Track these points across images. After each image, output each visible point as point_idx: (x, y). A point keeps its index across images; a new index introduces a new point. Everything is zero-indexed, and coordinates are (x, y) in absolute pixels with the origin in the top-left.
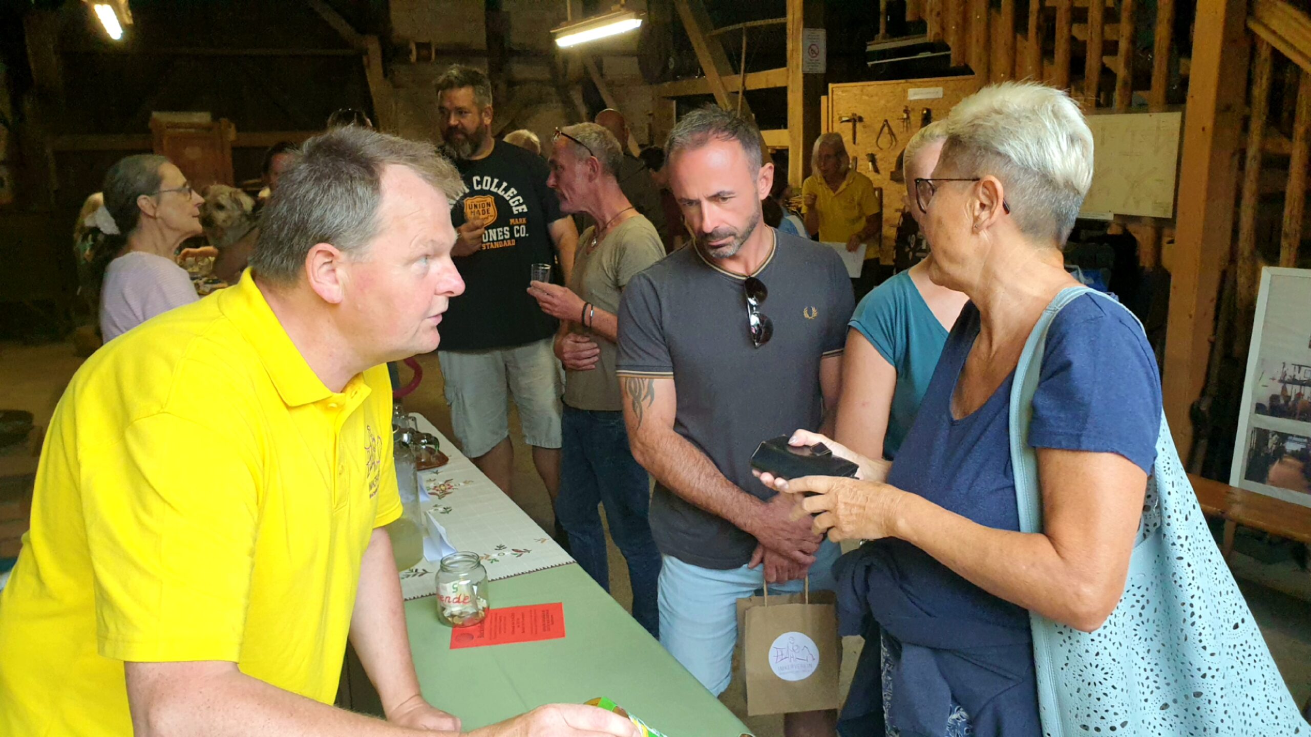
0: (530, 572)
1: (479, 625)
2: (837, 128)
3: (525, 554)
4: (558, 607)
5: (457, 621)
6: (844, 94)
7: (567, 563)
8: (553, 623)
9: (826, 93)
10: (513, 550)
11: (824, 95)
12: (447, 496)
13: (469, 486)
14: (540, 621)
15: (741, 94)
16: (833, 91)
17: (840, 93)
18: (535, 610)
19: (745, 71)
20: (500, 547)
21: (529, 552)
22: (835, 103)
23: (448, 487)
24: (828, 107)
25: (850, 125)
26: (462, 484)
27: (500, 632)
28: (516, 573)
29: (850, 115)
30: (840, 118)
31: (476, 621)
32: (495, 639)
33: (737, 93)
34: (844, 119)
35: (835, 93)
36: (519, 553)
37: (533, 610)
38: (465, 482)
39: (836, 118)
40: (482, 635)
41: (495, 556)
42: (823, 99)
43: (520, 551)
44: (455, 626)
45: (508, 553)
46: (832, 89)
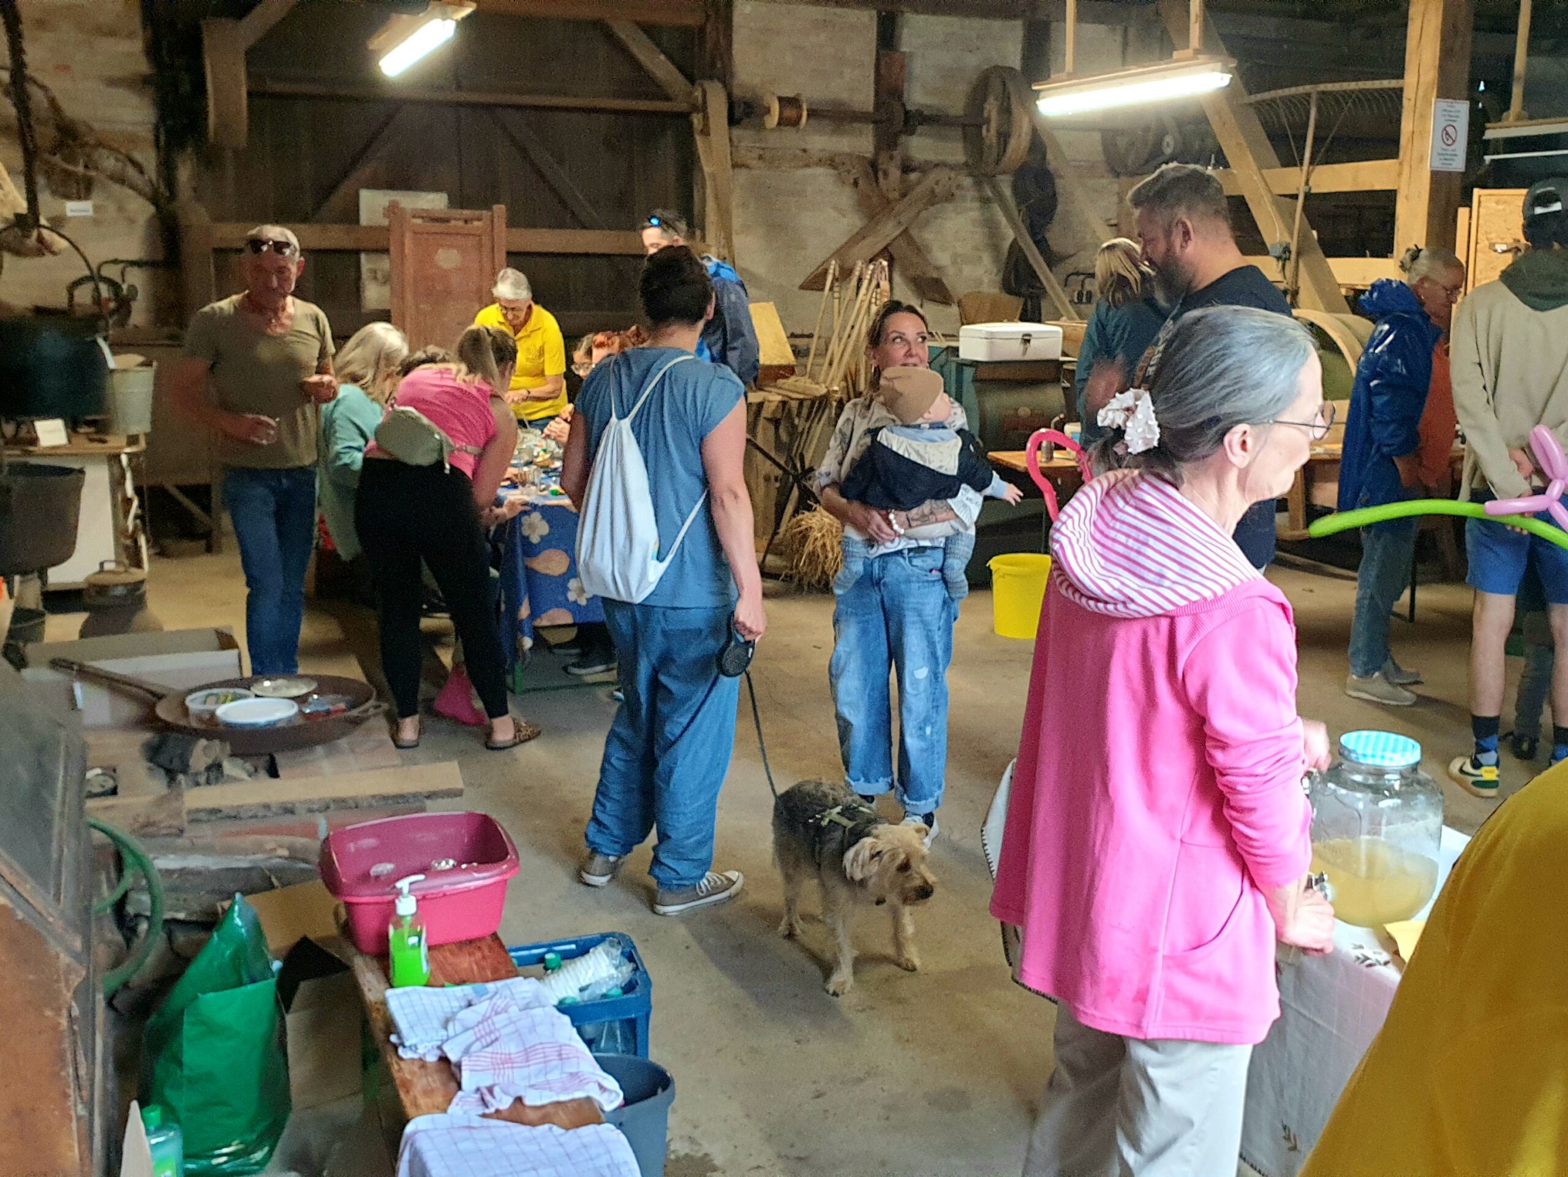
6: (1501, 207)
9: (1467, 202)
11: (1464, 206)
15: (1300, 198)
16: (1480, 202)
17: (1493, 205)
19: (1312, 162)
22: (1481, 221)
24: (1470, 224)
29: (1509, 241)
30: (1491, 245)
33: (1295, 197)
34: (1498, 247)
35: (1482, 204)
39: (1483, 244)
42: (1463, 212)
46: (1480, 196)
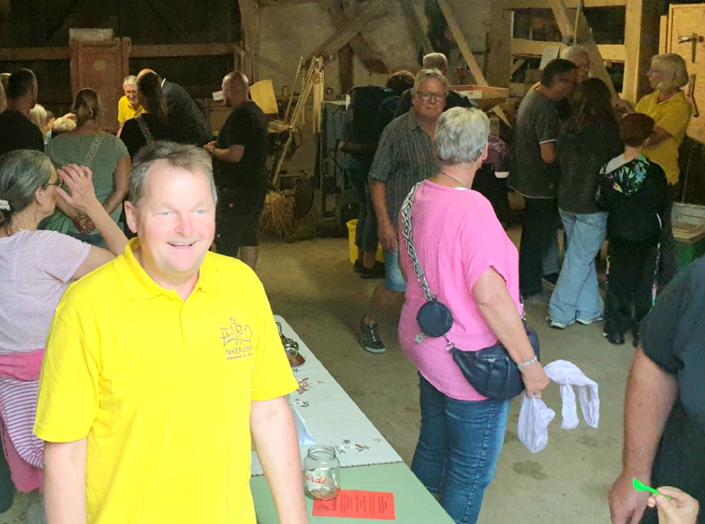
0: (369, 465)
1: (333, 500)
2: (676, 49)
3: (365, 450)
4: (391, 496)
5: (317, 496)
6: (686, 15)
7: (397, 462)
8: (386, 507)
9: (666, 12)
10: (356, 445)
11: (665, 14)
12: (305, 392)
13: (321, 386)
14: (377, 504)
15: (578, 10)
16: (673, 12)
17: (681, 14)
18: (373, 496)
20: (347, 442)
21: (368, 448)
22: (674, 24)
23: (305, 384)
24: (667, 25)
25: (690, 44)
26: (316, 383)
27: (348, 508)
28: (359, 464)
29: (691, 35)
30: (680, 37)
31: (331, 498)
32: (344, 512)
33: (576, 8)
34: (684, 39)
35: (675, 13)
36: (361, 449)
37: (372, 495)
38: (317, 382)
39: (675, 36)
40: (334, 509)
41: (342, 448)
42: (663, 18)
43: (361, 447)
44: (315, 499)
45: (353, 447)
46: (673, 9)
